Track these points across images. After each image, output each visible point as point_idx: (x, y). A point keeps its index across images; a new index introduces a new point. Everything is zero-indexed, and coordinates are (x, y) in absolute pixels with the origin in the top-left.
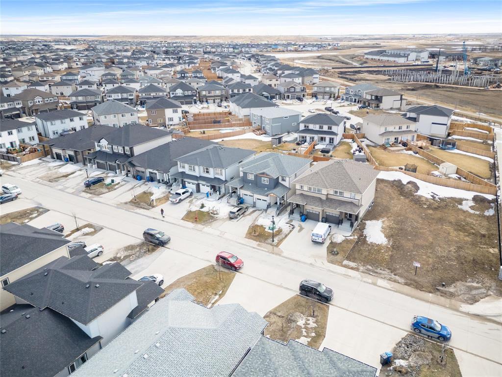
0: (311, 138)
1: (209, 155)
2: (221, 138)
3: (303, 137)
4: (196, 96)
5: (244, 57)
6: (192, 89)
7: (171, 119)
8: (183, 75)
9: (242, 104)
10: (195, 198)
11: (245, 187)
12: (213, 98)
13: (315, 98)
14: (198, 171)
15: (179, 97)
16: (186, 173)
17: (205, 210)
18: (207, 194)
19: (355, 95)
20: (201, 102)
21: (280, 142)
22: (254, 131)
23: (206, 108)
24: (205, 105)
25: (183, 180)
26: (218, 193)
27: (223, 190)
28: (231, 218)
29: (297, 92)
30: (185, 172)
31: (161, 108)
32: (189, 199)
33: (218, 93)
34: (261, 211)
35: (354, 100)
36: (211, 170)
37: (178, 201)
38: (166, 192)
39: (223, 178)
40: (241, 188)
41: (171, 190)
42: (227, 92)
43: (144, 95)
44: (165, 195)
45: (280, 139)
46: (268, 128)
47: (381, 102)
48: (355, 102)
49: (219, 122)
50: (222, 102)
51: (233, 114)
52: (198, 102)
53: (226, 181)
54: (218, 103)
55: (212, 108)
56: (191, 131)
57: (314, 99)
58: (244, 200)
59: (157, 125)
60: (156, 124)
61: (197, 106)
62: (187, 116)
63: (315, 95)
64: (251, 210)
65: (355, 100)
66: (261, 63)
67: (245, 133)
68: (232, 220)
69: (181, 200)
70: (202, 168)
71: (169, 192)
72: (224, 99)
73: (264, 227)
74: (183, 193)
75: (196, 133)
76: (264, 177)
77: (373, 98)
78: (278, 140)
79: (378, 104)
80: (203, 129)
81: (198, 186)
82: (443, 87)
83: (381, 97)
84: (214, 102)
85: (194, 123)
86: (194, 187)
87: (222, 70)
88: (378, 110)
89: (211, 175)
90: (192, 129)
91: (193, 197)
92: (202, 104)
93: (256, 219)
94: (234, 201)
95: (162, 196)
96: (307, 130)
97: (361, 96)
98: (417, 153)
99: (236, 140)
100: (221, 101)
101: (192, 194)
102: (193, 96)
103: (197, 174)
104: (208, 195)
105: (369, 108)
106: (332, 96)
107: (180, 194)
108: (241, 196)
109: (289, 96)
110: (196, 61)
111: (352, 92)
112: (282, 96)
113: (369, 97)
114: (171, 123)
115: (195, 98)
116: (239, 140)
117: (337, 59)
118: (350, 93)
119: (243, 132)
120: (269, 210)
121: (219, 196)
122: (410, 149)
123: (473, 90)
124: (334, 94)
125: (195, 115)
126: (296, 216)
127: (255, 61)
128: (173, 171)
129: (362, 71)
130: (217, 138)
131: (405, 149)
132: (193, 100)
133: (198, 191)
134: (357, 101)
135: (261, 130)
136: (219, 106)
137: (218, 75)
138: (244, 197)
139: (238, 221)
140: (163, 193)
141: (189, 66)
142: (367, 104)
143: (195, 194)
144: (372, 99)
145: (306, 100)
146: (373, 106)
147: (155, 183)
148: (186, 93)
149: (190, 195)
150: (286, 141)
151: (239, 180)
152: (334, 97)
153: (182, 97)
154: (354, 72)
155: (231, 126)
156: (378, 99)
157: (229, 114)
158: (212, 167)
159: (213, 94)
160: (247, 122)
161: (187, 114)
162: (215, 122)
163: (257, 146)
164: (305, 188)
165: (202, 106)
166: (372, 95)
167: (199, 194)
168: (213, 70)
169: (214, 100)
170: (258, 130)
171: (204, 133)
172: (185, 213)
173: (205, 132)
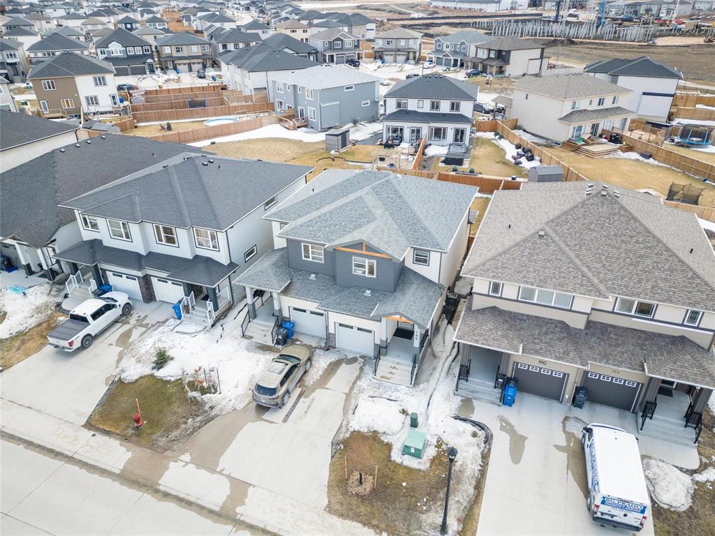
0: (413, 131)
1: (171, 185)
2: (209, 138)
3: (395, 131)
4: (152, 56)
5: (238, 6)
6: (142, 44)
7: (93, 100)
8: (129, 26)
9: (248, 63)
10: (140, 323)
11: (297, 285)
12: (188, 61)
13: (380, 60)
14: (141, 239)
15: (117, 58)
16: (105, 244)
17: (168, 372)
18: (176, 308)
19: (455, 53)
20: (164, 69)
21: (344, 145)
22: (281, 120)
23: (173, 80)
24: (172, 75)
25: (96, 267)
26: (210, 305)
27: (225, 294)
28: (262, 409)
29: (347, 50)
30: (100, 242)
31: (67, 74)
32: (120, 330)
33: (195, 50)
34: (356, 366)
35: (452, 62)
36: (181, 235)
37: (77, 344)
38: (47, 306)
39: (222, 257)
40: (286, 291)
41: (66, 296)
42: (215, 49)
43: (40, 55)
44: (42, 317)
45: (344, 135)
46: (310, 112)
47: (508, 63)
48: (455, 65)
49: (202, 104)
50: (207, 70)
51: (231, 88)
52: (158, 71)
53: (232, 265)
54: (198, 72)
55: (188, 80)
56: (139, 124)
57: (379, 63)
58: (294, 324)
59: (61, 114)
60: (58, 112)
61: (154, 76)
62: (131, 95)
63: (379, 56)
64: (322, 362)
65: (456, 61)
66: (267, 14)
67: (261, 126)
68: (267, 416)
69: (88, 340)
70: (150, 228)
71: (59, 305)
72: (209, 63)
73: (385, 439)
74: (95, 316)
75: (150, 129)
76: (361, 255)
77: (492, 55)
78: (340, 137)
79: (501, 67)
80: (167, 119)
81: (146, 283)
82: (581, 43)
83: (509, 52)
84: (190, 70)
85: (146, 108)
86: (135, 286)
87: (201, 18)
88: (502, 78)
89: (184, 247)
90: (143, 122)
91: (133, 320)
92: (165, 73)
93: (349, 406)
94: (263, 330)
95: (33, 322)
96: (403, 114)
97: (465, 55)
98: (650, 156)
99: (243, 141)
100: (205, 67)
101: (127, 310)
102: (144, 56)
103: (137, 245)
104: (179, 311)
105: (483, 74)
106: (411, 55)
107: (84, 320)
108: (286, 314)
109: (332, 56)
110: (155, 9)
111: (447, 47)
112: (321, 58)
113: (483, 54)
114: (93, 109)
115: (150, 61)
116: (249, 141)
117: (388, 8)
118: (445, 49)
119: (259, 125)
120: (385, 363)
121: (214, 315)
122: (630, 149)
123: (631, 46)
124: (415, 53)
125: (147, 93)
126: (482, 384)
127: (258, 10)
128: (64, 237)
129: (437, 24)
130: (199, 139)
131: (620, 149)
132: (146, 66)
133: (149, 296)
134: (459, 63)
135: (295, 118)
136: (200, 77)
137: (195, 29)
138: (296, 317)
139: (288, 416)
140: (38, 310)
141: (142, 16)
142: (480, 69)
143: (141, 310)
144: (489, 58)
145: (363, 64)
146: (494, 70)
147: (20, 274)
148: (132, 51)
149: (122, 316)
150: (357, 141)
151: (275, 264)
152: (414, 58)
153: (123, 59)
154: (424, 25)
155: (229, 112)
156: (503, 57)
157: (222, 89)
158: (183, 225)
159: (185, 53)
160: (263, 104)
161: (131, 91)
162: (193, 104)
163: (294, 155)
164: (510, 291)
165: (166, 77)
166: (490, 50)
167: (152, 305)
168: (186, 21)
169: (189, 65)
170: (291, 117)
171: (169, 128)
172: (102, 390)
173: (172, 126)
